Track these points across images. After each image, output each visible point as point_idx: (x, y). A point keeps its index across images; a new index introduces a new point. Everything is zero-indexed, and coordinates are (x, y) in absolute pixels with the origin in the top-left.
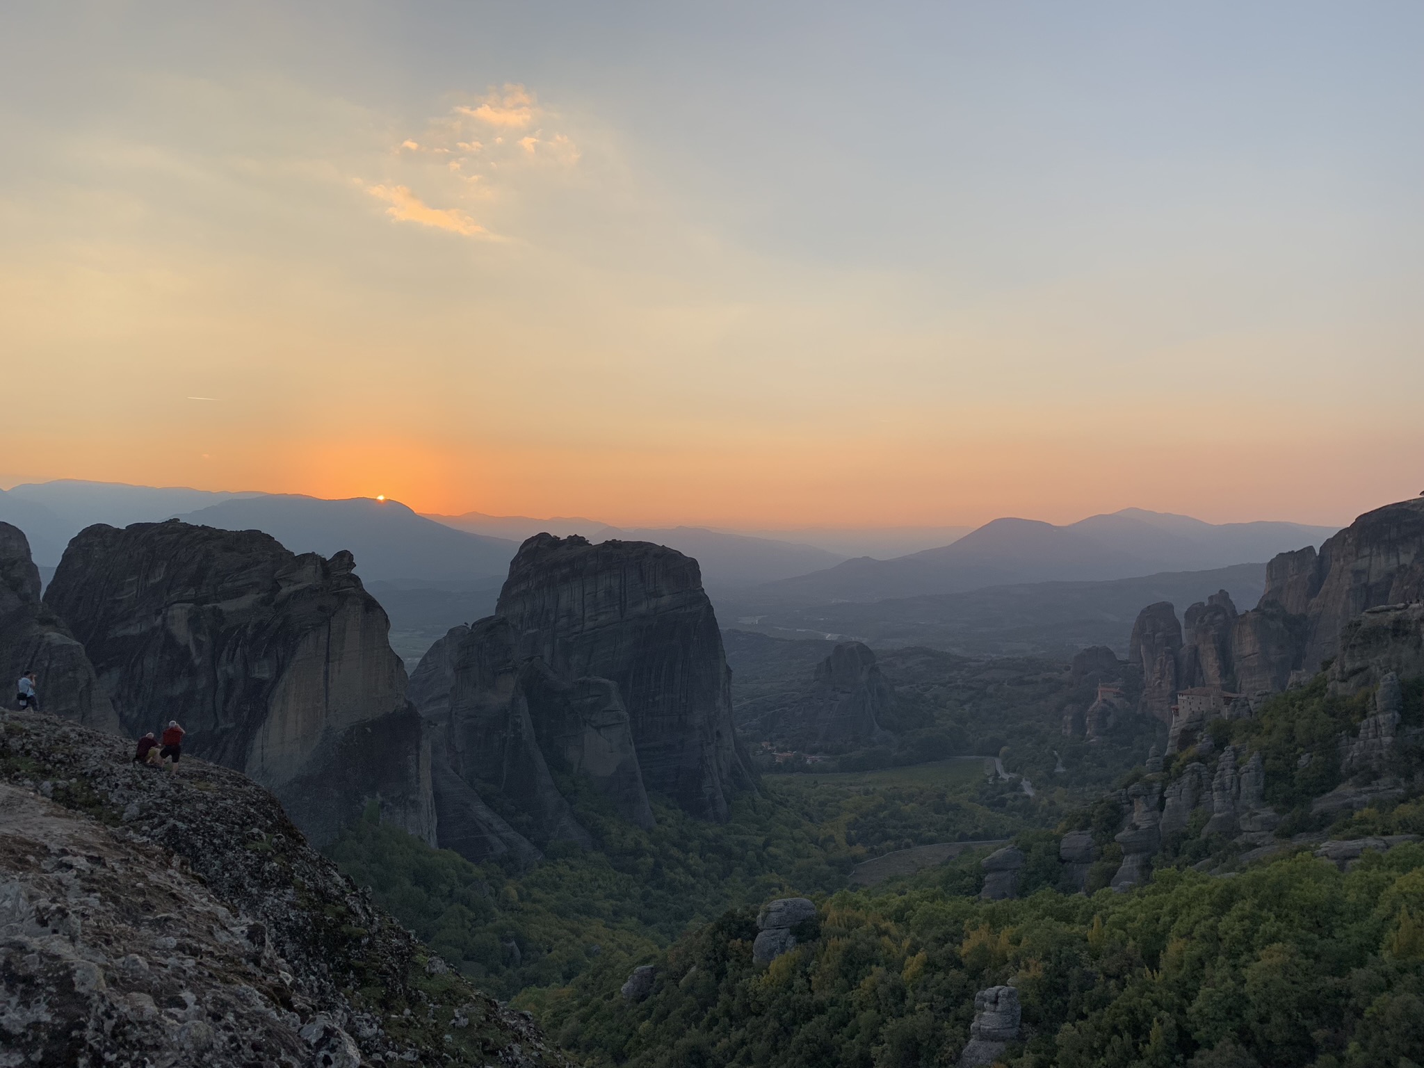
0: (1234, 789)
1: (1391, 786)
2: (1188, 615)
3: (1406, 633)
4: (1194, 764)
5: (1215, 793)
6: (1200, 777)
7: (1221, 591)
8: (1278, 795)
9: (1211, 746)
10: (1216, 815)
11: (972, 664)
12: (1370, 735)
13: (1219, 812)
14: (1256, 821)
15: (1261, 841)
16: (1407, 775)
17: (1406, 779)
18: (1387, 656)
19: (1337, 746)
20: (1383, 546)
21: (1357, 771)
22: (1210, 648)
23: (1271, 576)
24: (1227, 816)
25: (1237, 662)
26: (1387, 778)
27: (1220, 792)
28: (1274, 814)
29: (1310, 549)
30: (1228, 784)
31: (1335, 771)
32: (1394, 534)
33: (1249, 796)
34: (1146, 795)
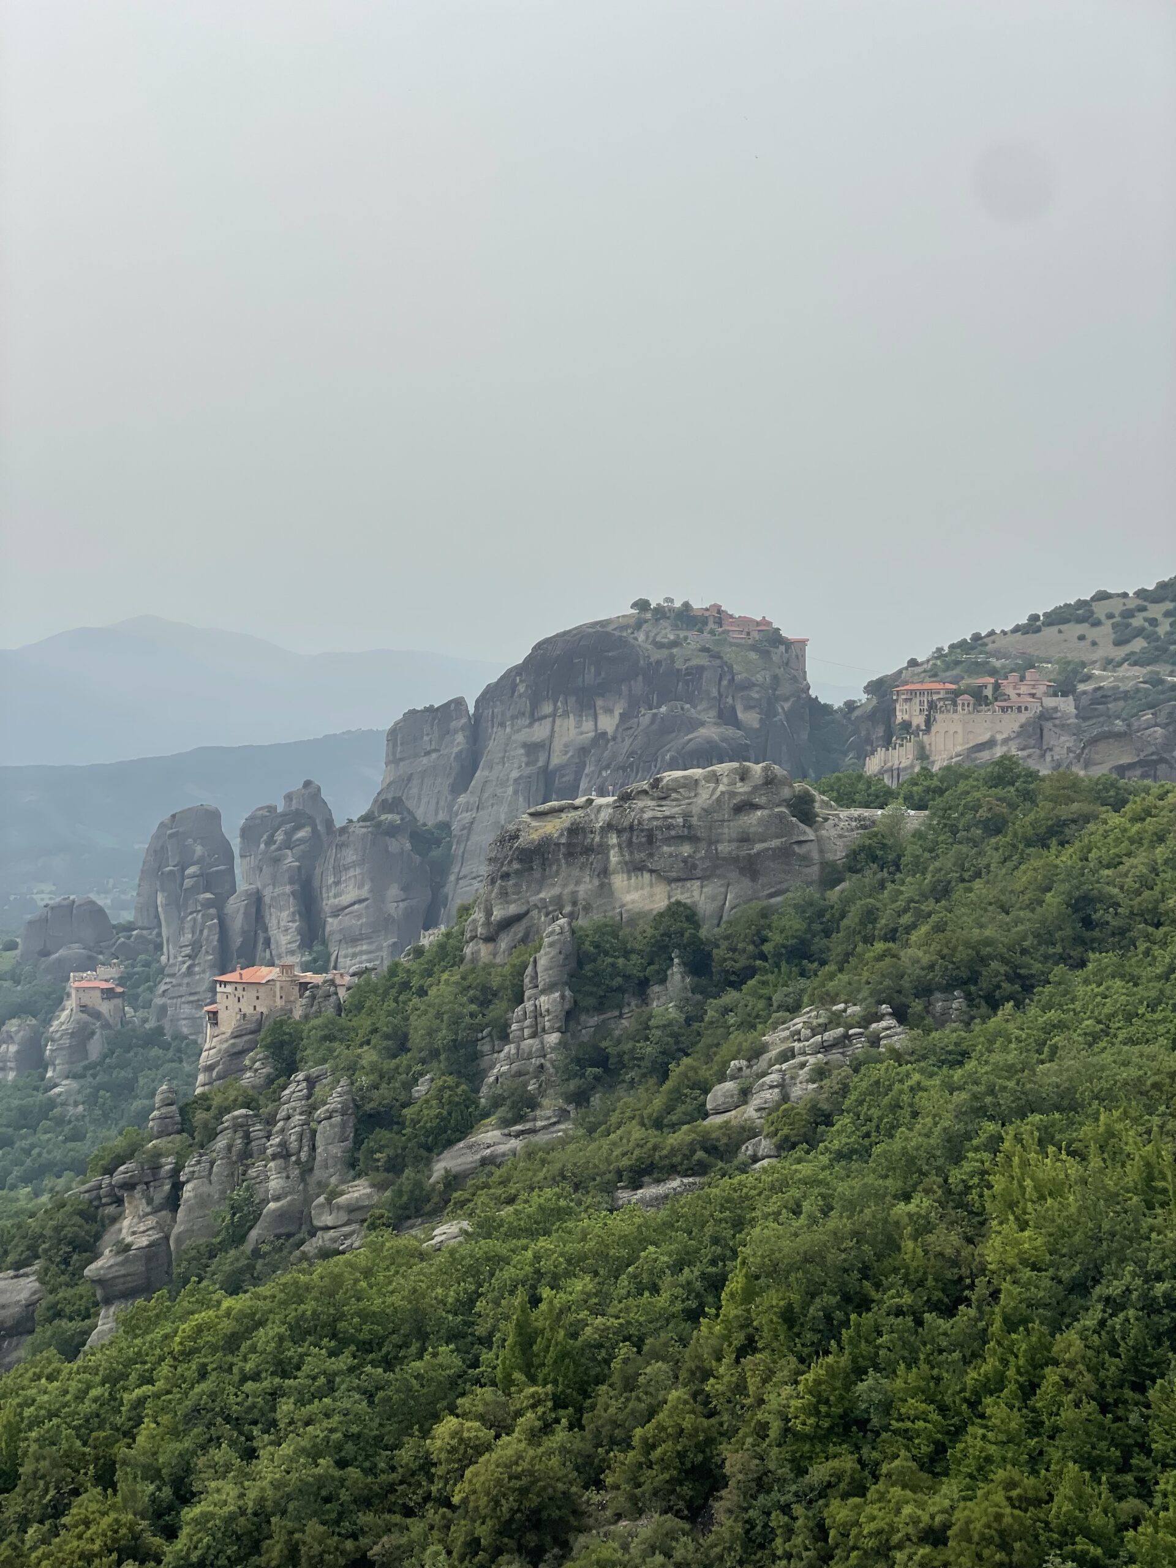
0: (303, 1156)
1: (554, 1120)
2: (248, 832)
3: (588, 850)
4: (237, 1113)
5: (272, 1164)
6: (247, 1136)
7: (307, 784)
8: (378, 1156)
9: (268, 1075)
10: (272, 1205)
12: (527, 1032)
13: (277, 1199)
14: (339, 1208)
15: (348, 1242)
16: (580, 1098)
17: (579, 1105)
18: (556, 891)
19: (476, 1056)
20: (572, 700)
21: (504, 1099)
22: (284, 894)
23: (394, 754)
24: (290, 1204)
25: (330, 920)
26: (549, 1106)
27: (280, 1162)
28: (368, 1190)
29: (459, 702)
30: (294, 1146)
31: (470, 1101)
32: (589, 677)
33: (330, 1162)
34: (147, 1184)
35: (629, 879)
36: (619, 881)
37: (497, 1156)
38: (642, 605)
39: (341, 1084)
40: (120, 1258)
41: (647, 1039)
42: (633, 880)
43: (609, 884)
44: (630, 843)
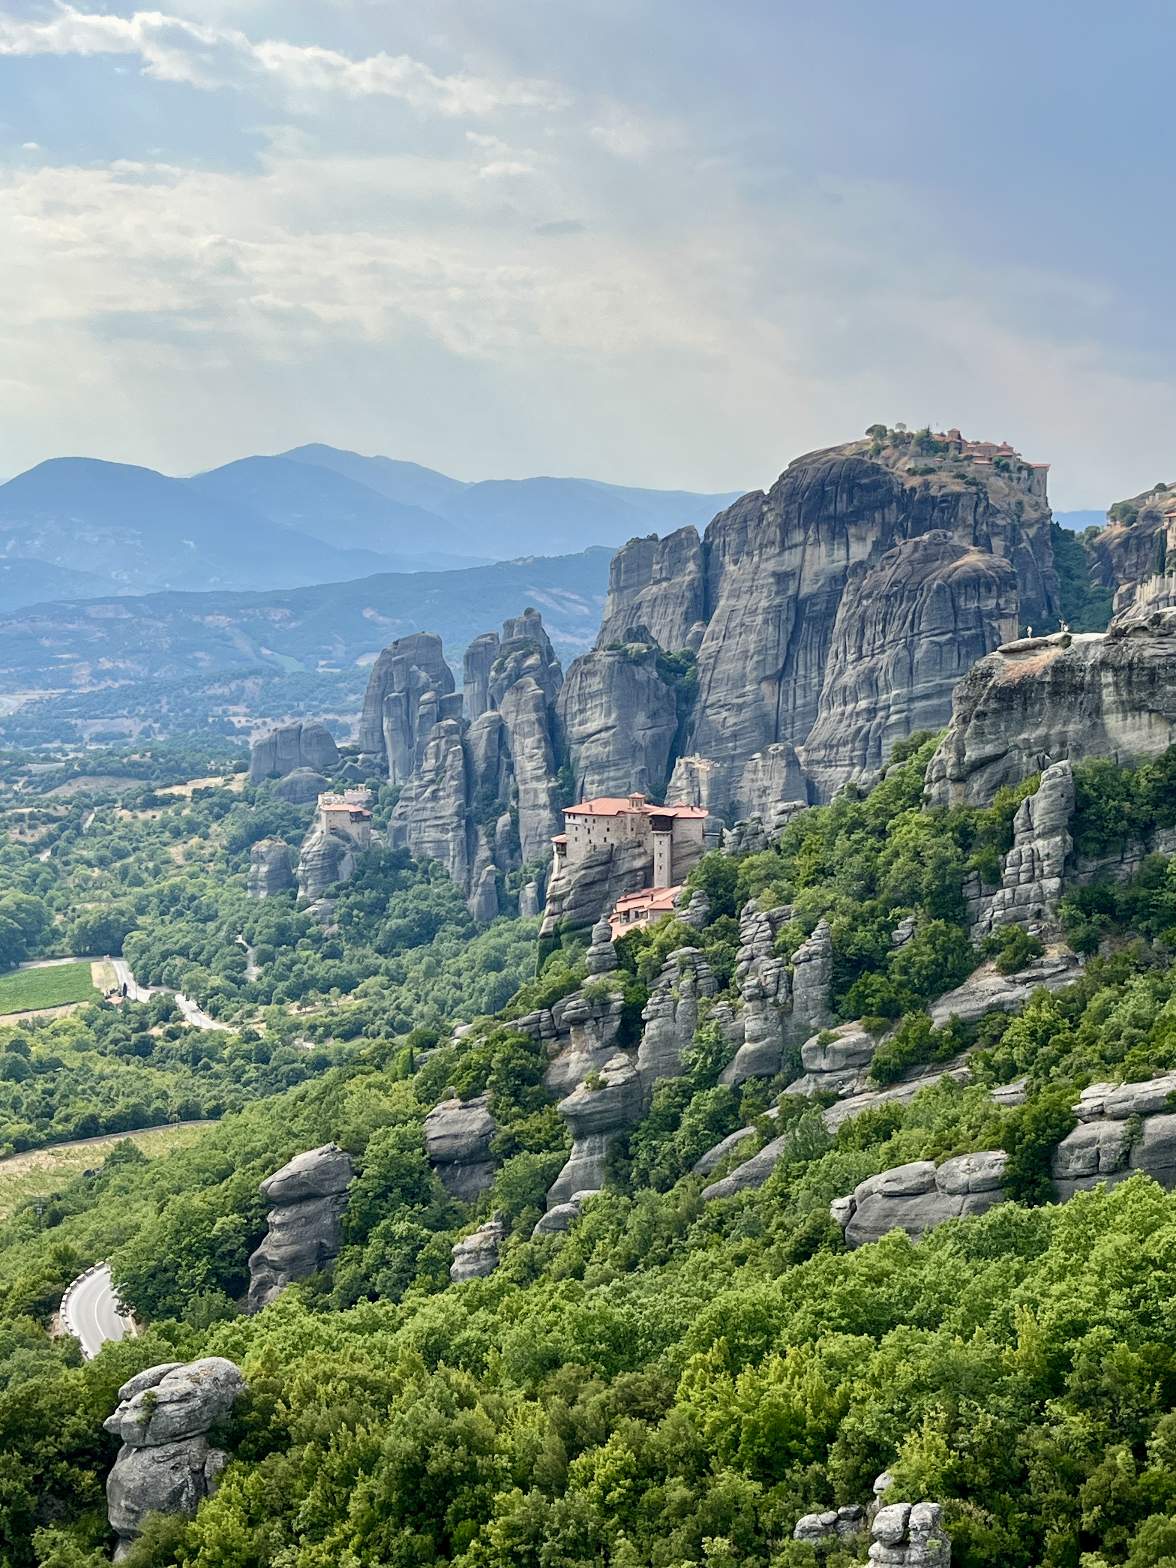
0: (781, 997)
1: (1062, 967)
3: (1078, 689)
4: (682, 950)
5: (748, 1005)
6: (695, 974)
7: (528, 612)
8: (870, 1000)
9: (706, 913)
10: (747, 1047)
11: (34, 768)
12: (1023, 877)
13: (754, 1040)
14: (835, 1051)
15: (847, 1088)
16: (1088, 946)
17: (1088, 952)
18: (1041, 731)
19: (962, 901)
20: (824, 527)
21: (1001, 944)
22: (528, 721)
23: (618, 581)
24: (770, 1045)
25: (575, 747)
26: (1055, 953)
27: (757, 1003)
28: (863, 1035)
29: (690, 531)
30: (772, 987)
31: (964, 944)
32: (842, 506)
33: (810, 1004)
34: (596, 1019)
35: (1125, 719)
36: (1113, 722)
37: (1003, 1004)
38: (878, 431)
39: (820, 926)
40: (597, 1095)
41: (1164, 886)
42: (1130, 719)
43: (1103, 725)
44: (1129, 682)
